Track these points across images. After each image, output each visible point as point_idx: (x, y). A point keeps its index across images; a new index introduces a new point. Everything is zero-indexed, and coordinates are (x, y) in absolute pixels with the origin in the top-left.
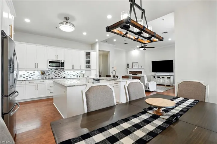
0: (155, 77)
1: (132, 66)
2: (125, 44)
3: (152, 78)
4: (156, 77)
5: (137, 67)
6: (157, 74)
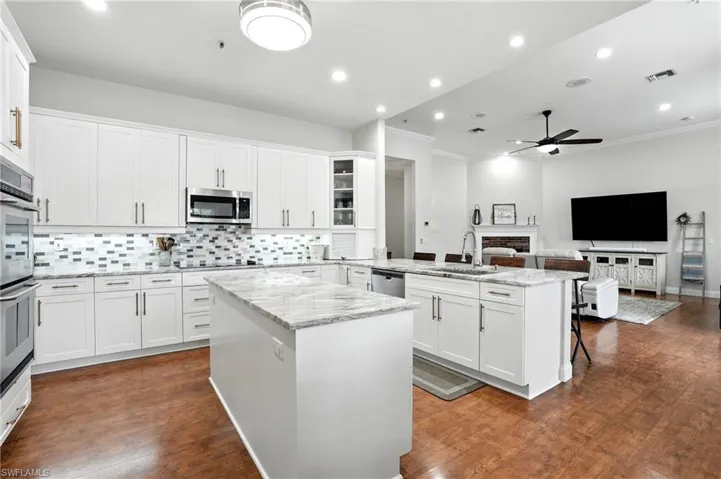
1: (493, 217)
4: (592, 257)
6: (591, 248)
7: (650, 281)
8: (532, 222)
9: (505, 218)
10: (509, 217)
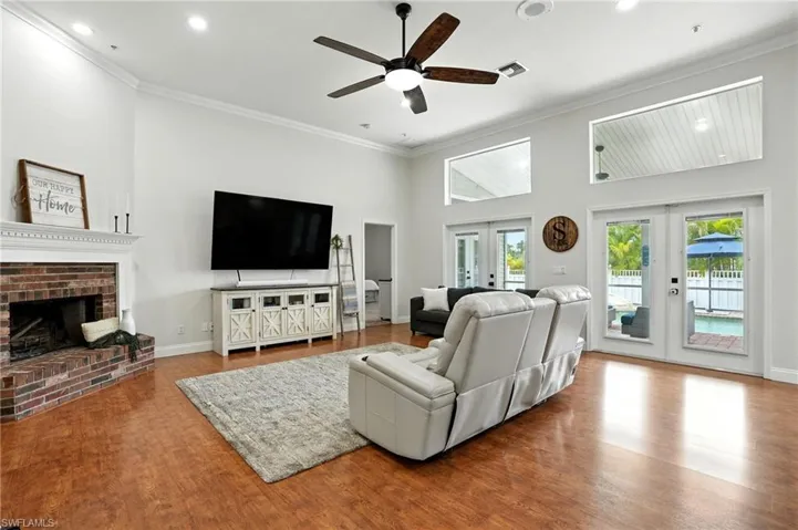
4: (257, 298)
5: (76, 219)
7: (326, 322)
8: (124, 226)
9: (60, 207)
10: (67, 207)
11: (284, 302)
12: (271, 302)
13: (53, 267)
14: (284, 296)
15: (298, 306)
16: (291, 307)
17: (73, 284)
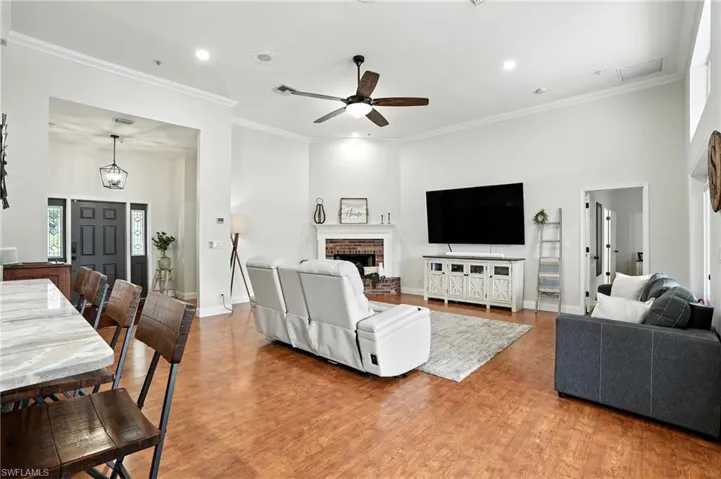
0: (439, 267)
1: (340, 215)
2: (283, 89)
3: (427, 269)
4: (447, 265)
5: (363, 219)
7: (505, 294)
8: (387, 220)
9: (355, 215)
10: (359, 214)
11: (467, 269)
12: (457, 268)
13: (351, 241)
14: (467, 266)
15: (477, 275)
16: (471, 275)
17: (359, 248)
